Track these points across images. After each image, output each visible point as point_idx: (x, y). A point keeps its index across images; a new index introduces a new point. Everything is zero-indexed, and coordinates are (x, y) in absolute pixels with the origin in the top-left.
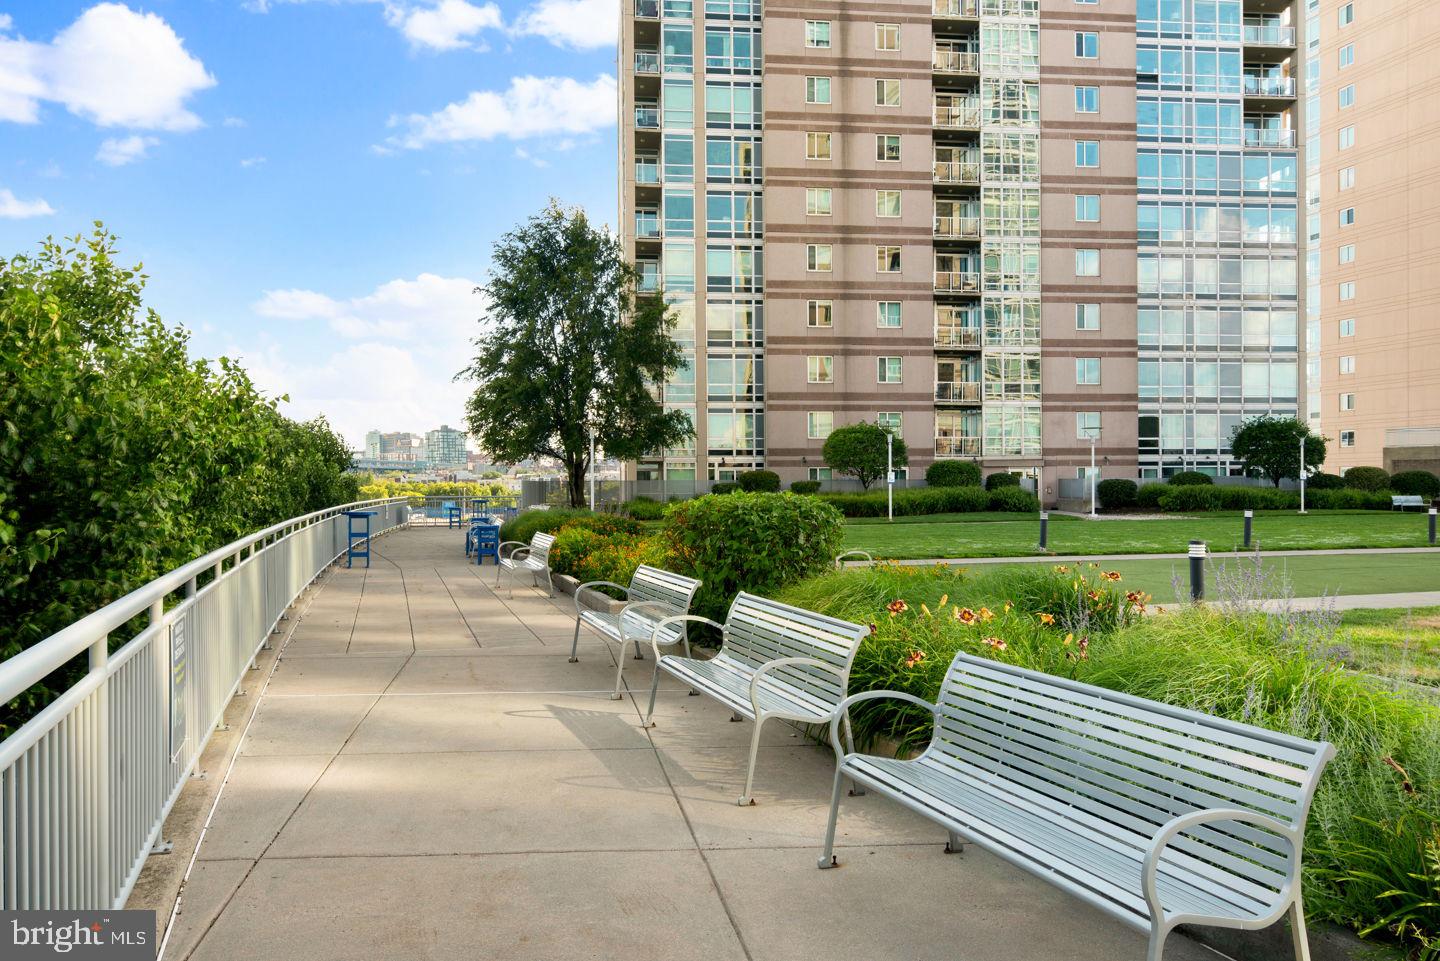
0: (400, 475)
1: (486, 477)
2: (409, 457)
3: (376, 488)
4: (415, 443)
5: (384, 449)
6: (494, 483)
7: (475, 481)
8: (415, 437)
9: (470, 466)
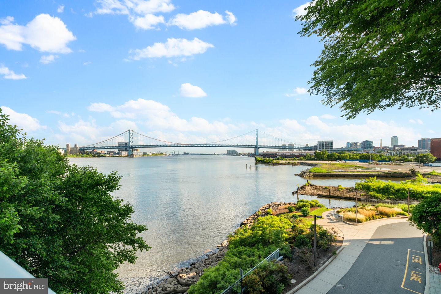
0: (354, 152)
1: (378, 152)
2: (357, 148)
3: (346, 155)
4: (358, 144)
5: (351, 146)
6: (380, 154)
7: (375, 153)
8: (359, 143)
9: (374, 149)
